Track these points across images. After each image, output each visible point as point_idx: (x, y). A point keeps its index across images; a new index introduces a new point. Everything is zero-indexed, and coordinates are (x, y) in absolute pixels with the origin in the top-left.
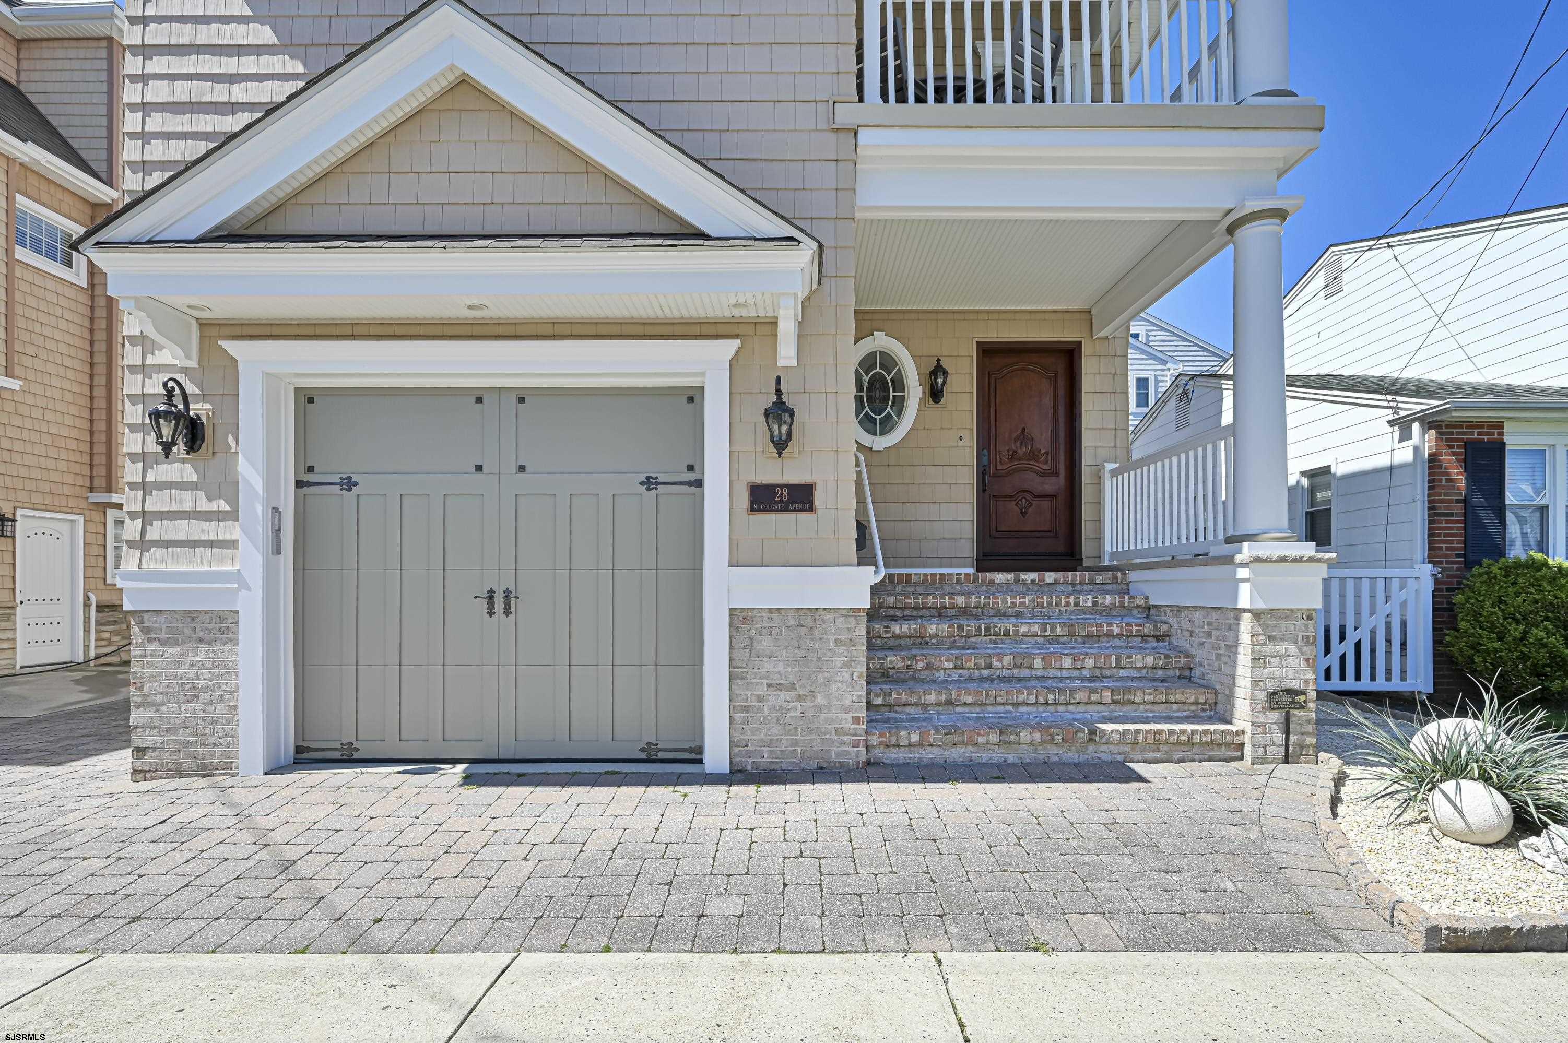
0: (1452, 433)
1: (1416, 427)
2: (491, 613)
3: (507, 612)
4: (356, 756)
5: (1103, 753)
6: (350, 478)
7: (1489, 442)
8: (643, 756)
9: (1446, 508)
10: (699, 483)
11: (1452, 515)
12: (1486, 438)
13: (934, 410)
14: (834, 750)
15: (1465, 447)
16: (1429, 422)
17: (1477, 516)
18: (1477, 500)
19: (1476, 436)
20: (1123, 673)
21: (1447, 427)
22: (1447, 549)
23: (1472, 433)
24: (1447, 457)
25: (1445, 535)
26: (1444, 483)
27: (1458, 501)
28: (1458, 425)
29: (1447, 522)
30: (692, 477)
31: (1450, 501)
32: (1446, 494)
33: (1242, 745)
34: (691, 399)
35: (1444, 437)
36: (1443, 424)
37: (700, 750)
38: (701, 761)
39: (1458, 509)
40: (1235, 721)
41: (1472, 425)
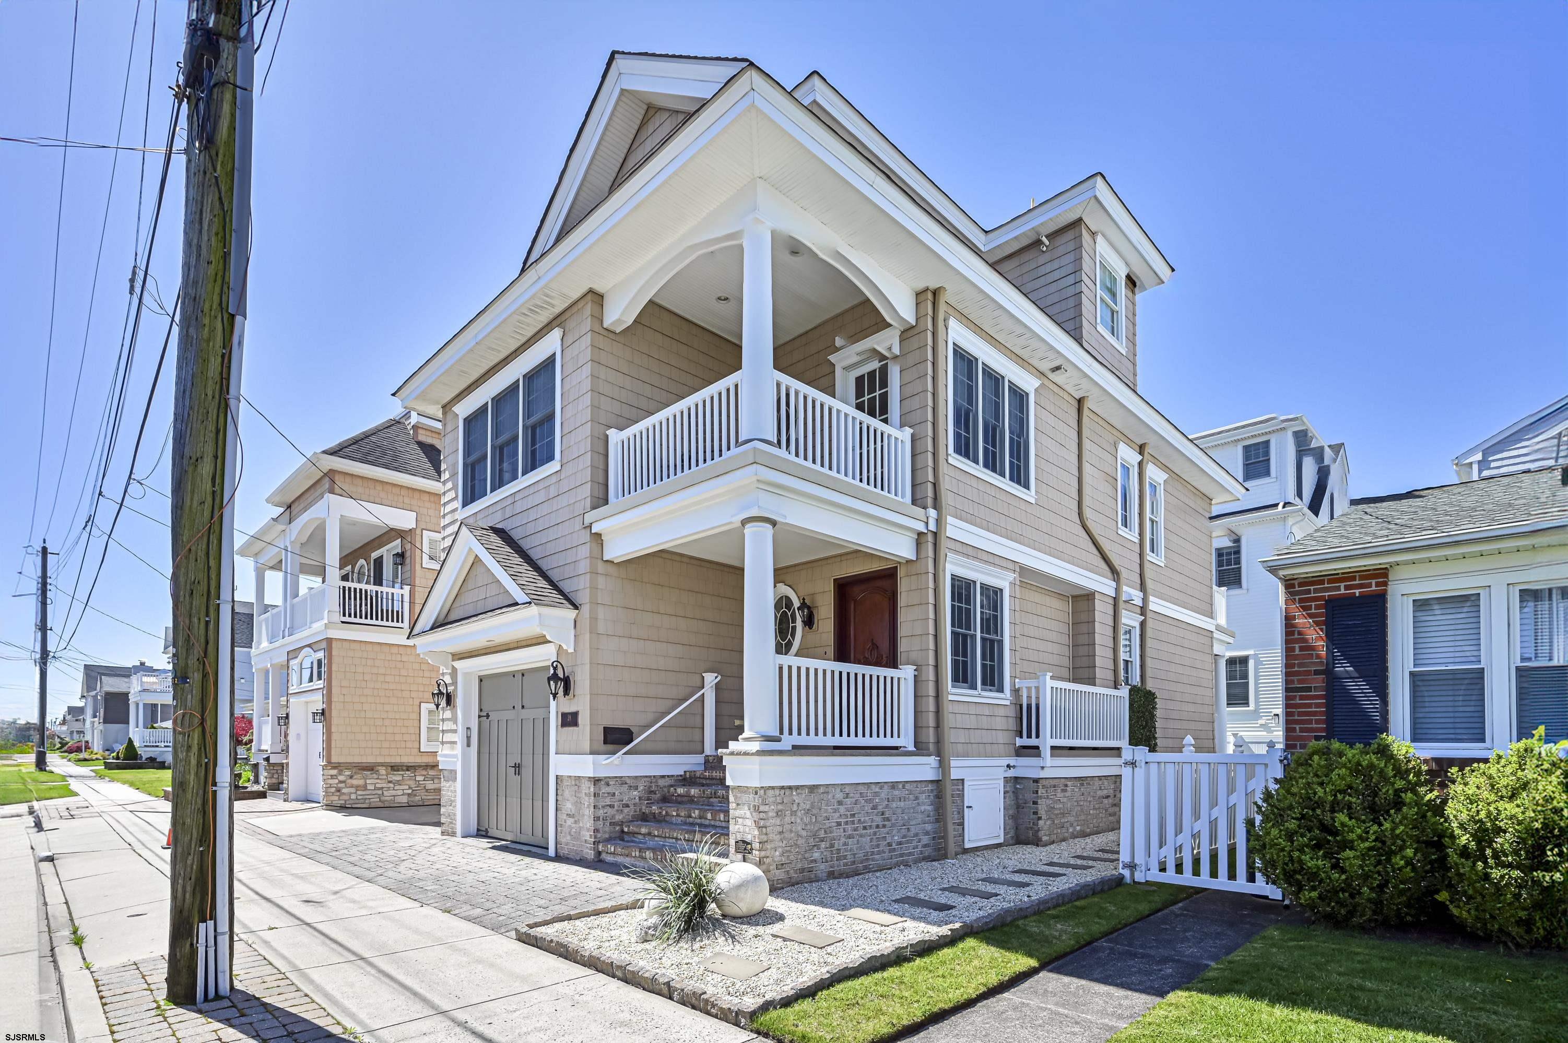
0: (1309, 592)
2: (515, 774)
3: (518, 774)
6: (488, 713)
7: (1362, 596)
9: (1300, 681)
11: (1309, 689)
12: (1357, 592)
13: (811, 636)
14: (585, 851)
15: (1325, 606)
17: (1346, 692)
18: (1344, 668)
19: (1343, 591)
21: (1300, 585)
22: (1302, 730)
23: (1338, 588)
24: (1301, 621)
25: (1300, 714)
26: (1297, 652)
27: (1317, 672)
28: (1317, 580)
29: (1301, 698)
31: (1308, 673)
32: (1300, 665)
35: (1297, 598)
36: (1296, 582)
39: (1319, 682)
41: (1335, 578)
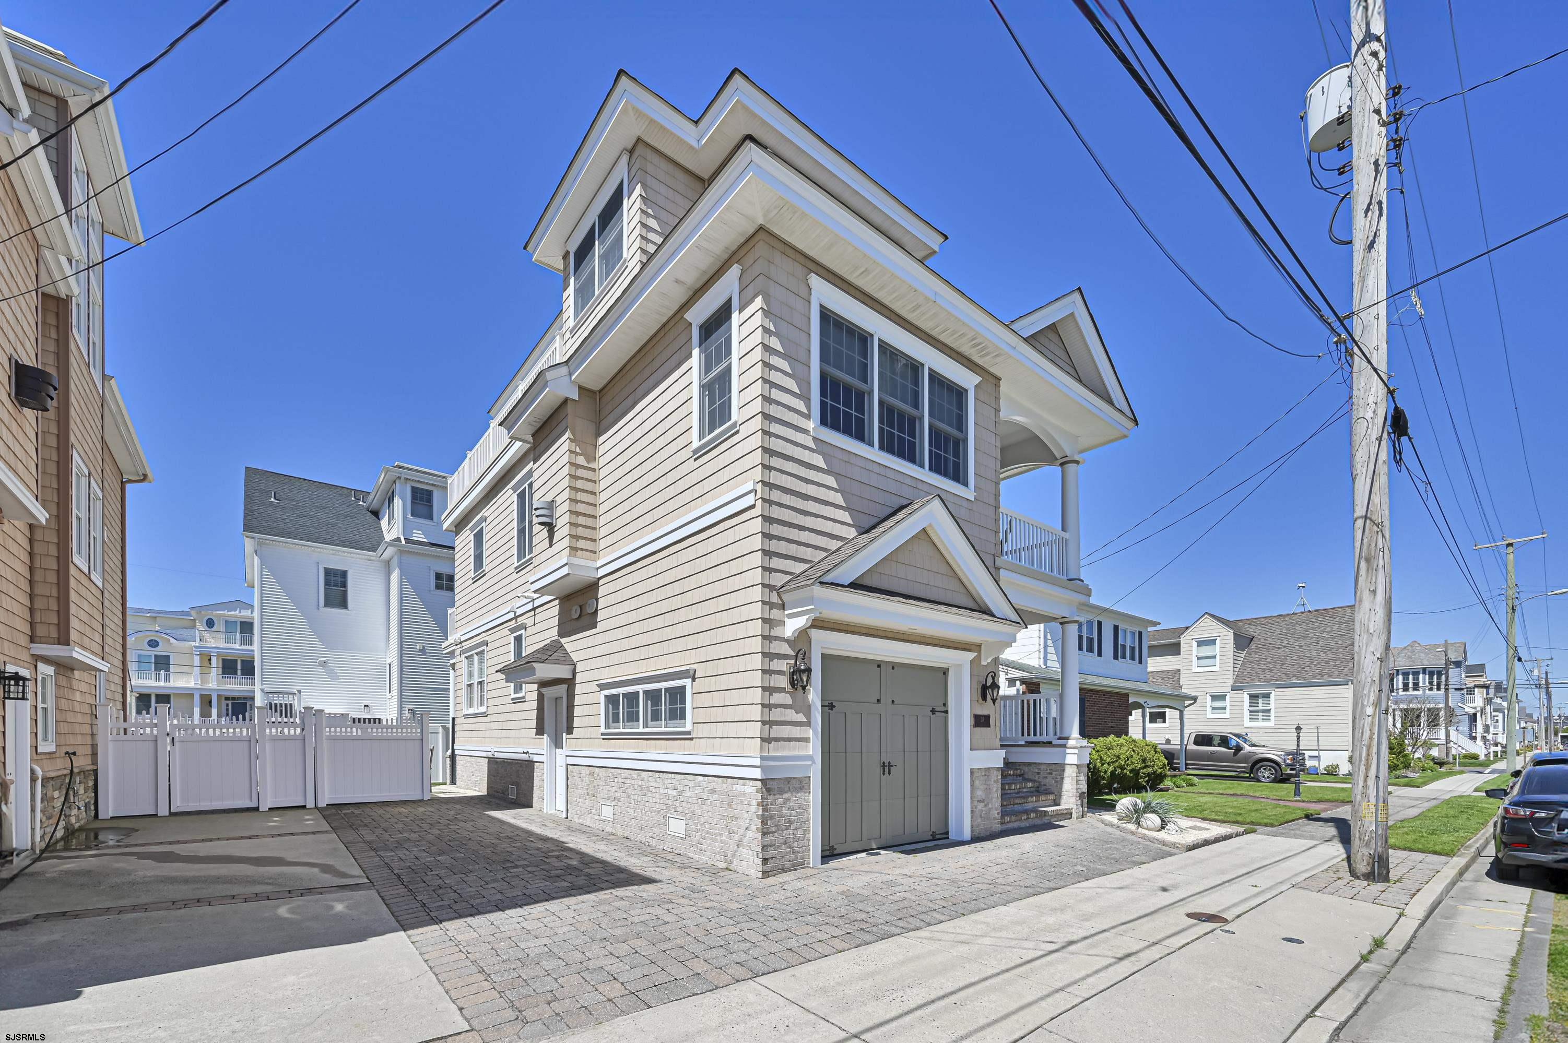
1: (1018, 683)
2: (884, 774)
3: (889, 773)
4: (835, 852)
5: (1046, 820)
6: (832, 703)
8: (931, 838)
10: (947, 712)
14: (994, 826)
16: (1023, 681)
20: (1025, 790)
30: (944, 709)
33: (1071, 814)
34: (944, 673)
37: (947, 833)
38: (948, 838)
40: (1062, 804)
